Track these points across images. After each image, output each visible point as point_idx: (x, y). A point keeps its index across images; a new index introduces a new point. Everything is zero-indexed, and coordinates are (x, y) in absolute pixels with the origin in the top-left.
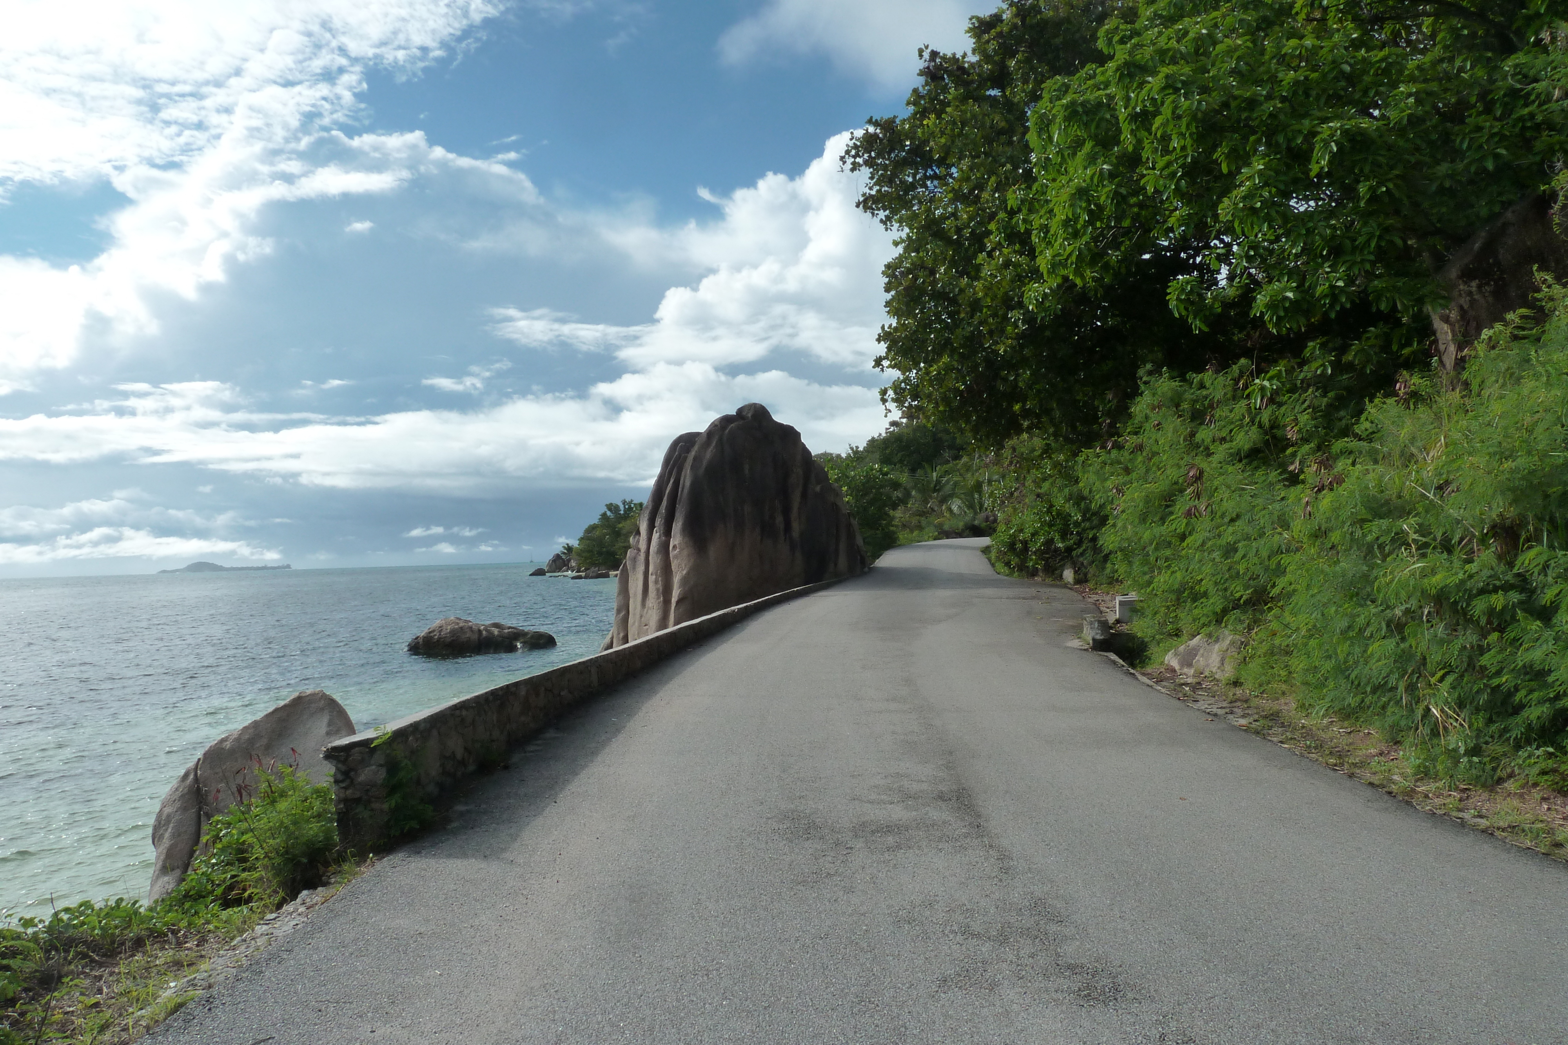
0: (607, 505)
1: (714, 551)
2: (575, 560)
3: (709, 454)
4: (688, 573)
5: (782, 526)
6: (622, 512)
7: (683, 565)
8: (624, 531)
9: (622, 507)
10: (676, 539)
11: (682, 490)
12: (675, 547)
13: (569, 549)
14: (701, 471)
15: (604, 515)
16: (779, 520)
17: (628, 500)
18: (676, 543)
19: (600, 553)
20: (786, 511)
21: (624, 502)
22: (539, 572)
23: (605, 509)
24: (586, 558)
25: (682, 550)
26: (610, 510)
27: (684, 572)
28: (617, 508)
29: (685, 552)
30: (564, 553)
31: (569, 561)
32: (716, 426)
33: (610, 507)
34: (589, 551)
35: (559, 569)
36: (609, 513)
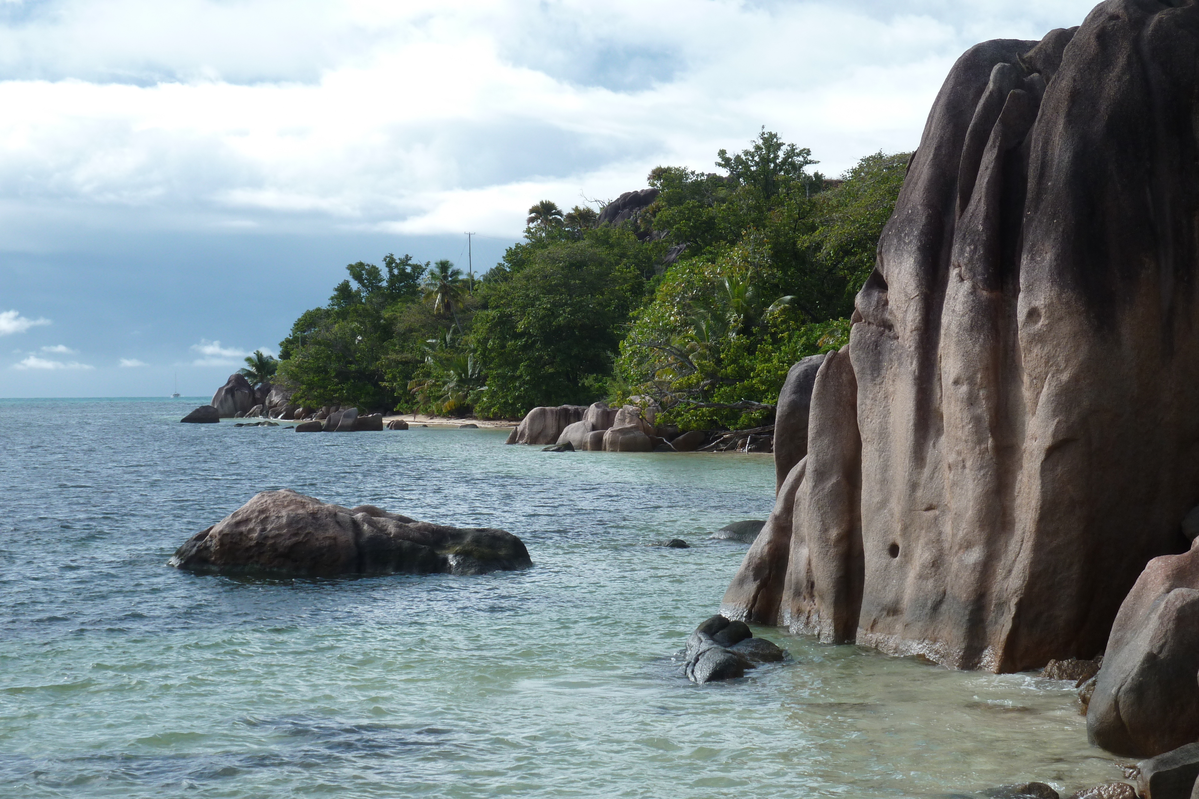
0: (351, 268)
1: (1133, 324)
2: (279, 389)
3: (1113, 83)
4: (1075, 379)
6: (384, 284)
7: (1061, 359)
8: (400, 327)
9: (384, 273)
11: (1042, 175)
12: (1033, 314)
13: (263, 366)
14: (1099, 126)
17: (398, 257)
18: (1040, 301)
19: (343, 376)
21: (390, 262)
22: (203, 416)
23: (346, 276)
24: (311, 386)
25: (1054, 321)
26: (358, 277)
27: (1065, 377)
28: (374, 272)
29: (1065, 328)
30: (249, 374)
31: (266, 391)
32: (1114, 17)
33: (356, 271)
34: (318, 371)
36: (355, 285)
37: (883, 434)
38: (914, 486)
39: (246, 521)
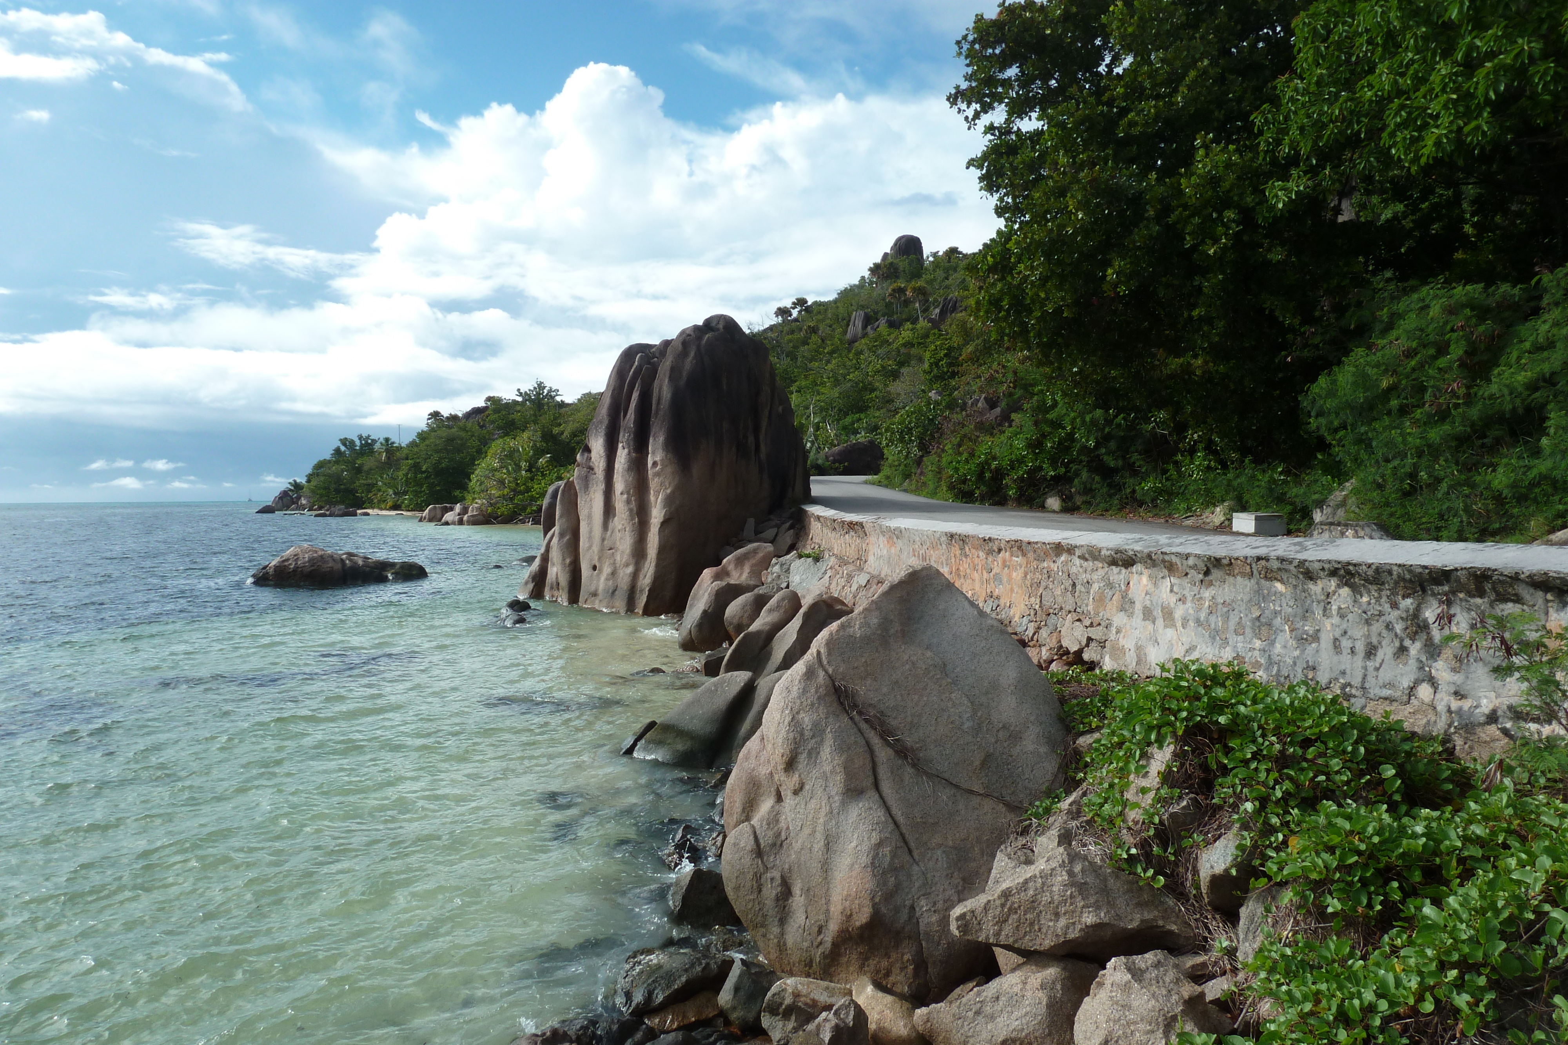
0: (341, 440)
1: (697, 469)
2: (305, 497)
3: (688, 364)
4: (673, 492)
5: (753, 448)
6: (358, 448)
7: (667, 484)
8: (366, 468)
9: (358, 443)
10: (656, 454)
11: (658, 403)
12: (655, 464)
13: (297, 486)
15: (337, 451)
16: (751, 439)
17: (364, 435)
18: (658, 459)
19: (338, 491)
20: (756, 430)
21: (360, 438)
22: (267, 510)
23: (339, 444)
24: (322, 496)
25: (664, 467)
26: (344, 445)
27: (669, 491)
28: (352, 442)
29: (669, 470)
30: (290, 490)
31: (299, 498)
32: (689, 335)
33: (344, 442)
34: (325, 488)
35: (287, 507)
36: (343, 448)
37: (590, 517)
38: (603, 540)
39: (287, 560)
